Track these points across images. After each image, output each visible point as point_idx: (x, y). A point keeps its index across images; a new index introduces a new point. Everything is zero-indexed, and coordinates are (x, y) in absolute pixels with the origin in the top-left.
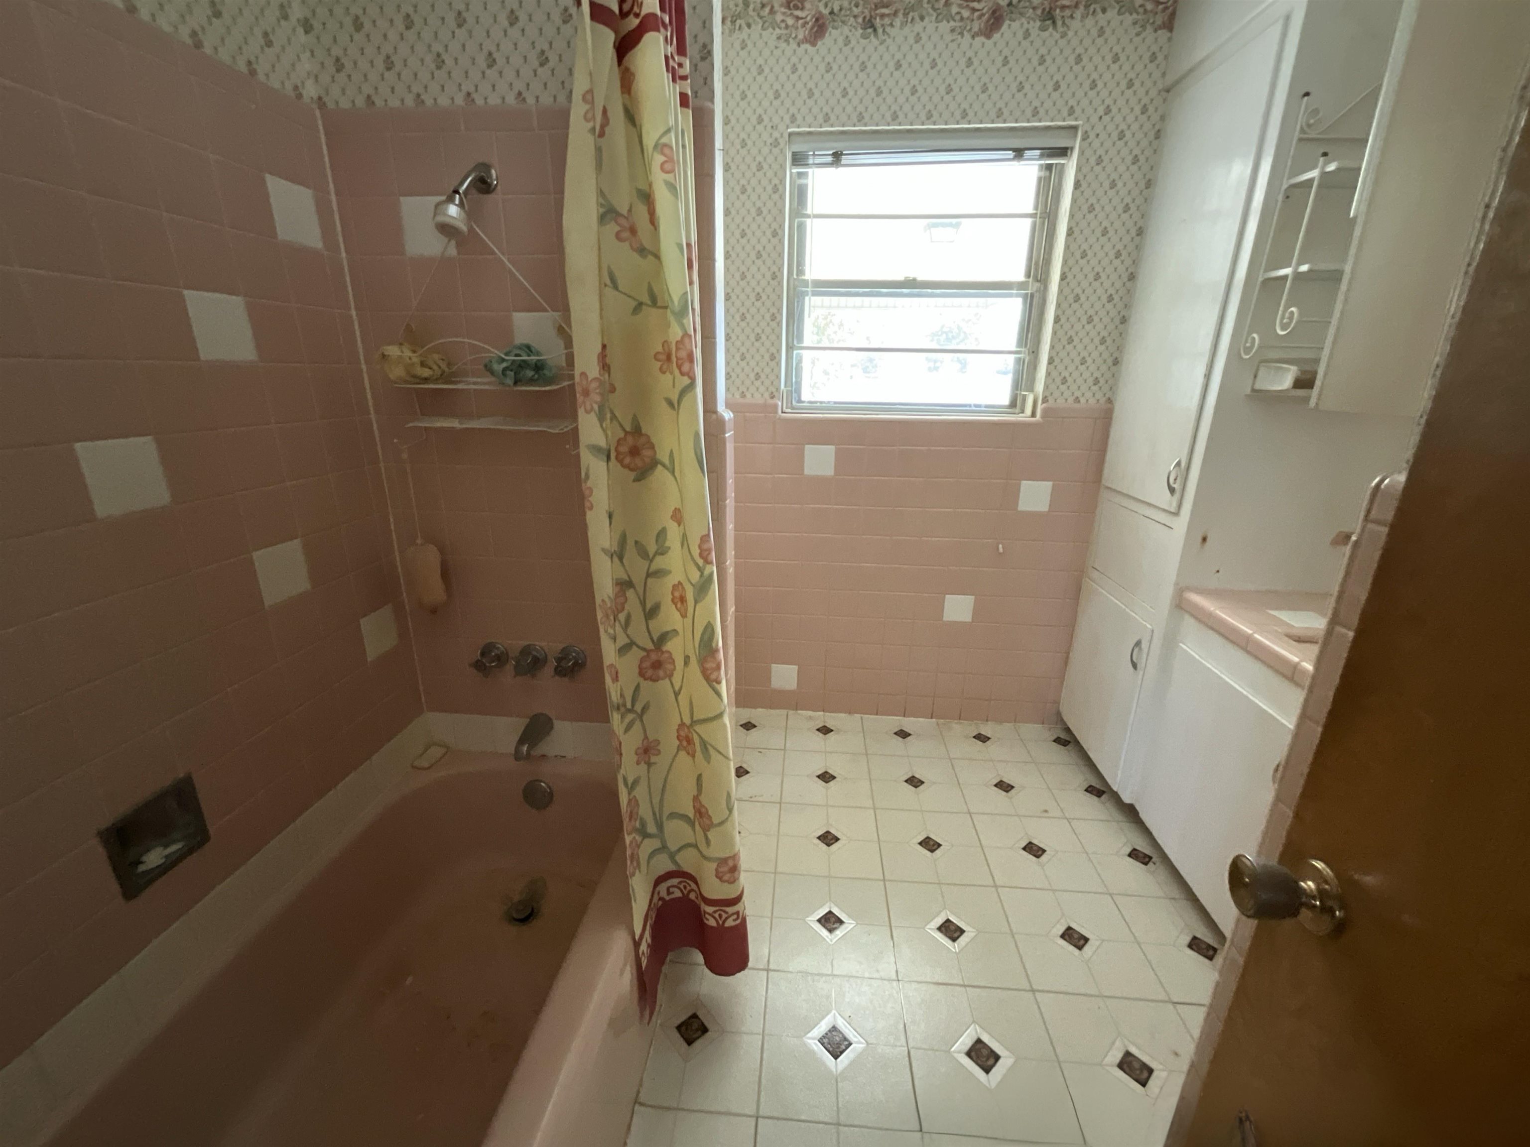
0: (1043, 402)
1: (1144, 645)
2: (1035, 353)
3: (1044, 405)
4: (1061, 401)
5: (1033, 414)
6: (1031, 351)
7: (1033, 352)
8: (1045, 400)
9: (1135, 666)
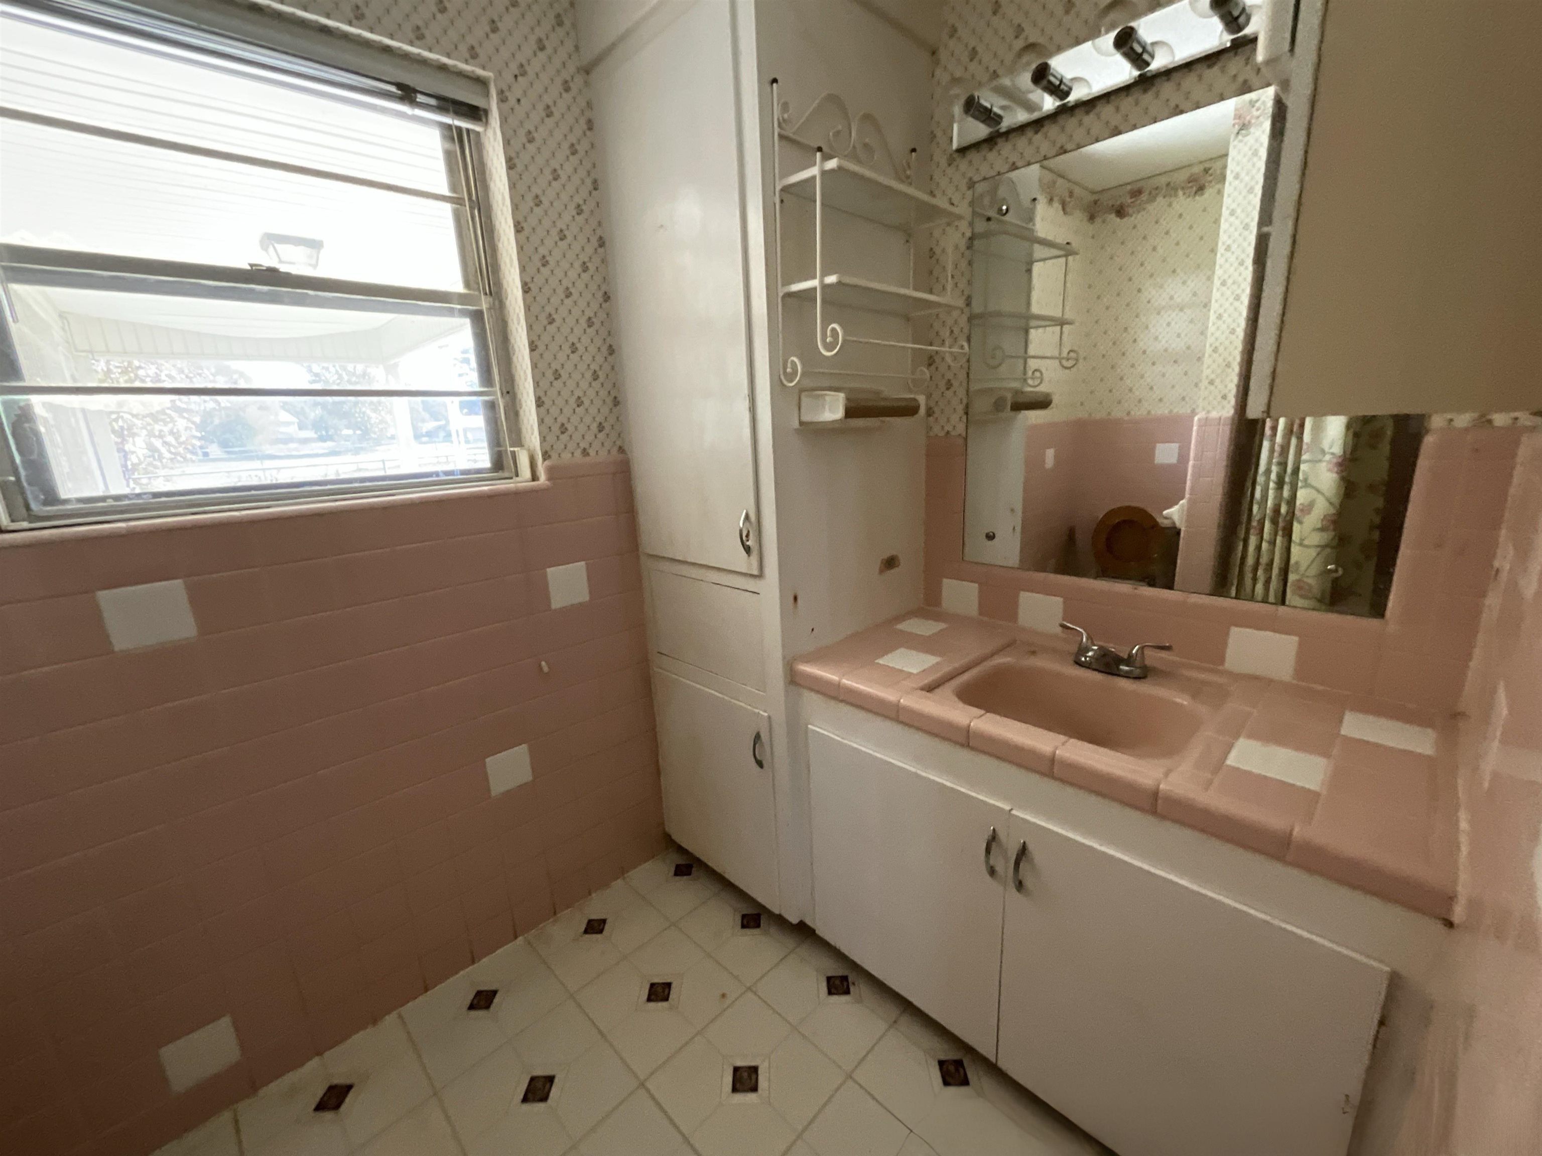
0: (544, 460)
1: (764, 737)
2: (510, 391)
3: (547, 463)
4: (566, 456)
5: (534, 478)
6: (505, 391)
7: (508, 392)
8: (546, 456)
9: (760, 764)
